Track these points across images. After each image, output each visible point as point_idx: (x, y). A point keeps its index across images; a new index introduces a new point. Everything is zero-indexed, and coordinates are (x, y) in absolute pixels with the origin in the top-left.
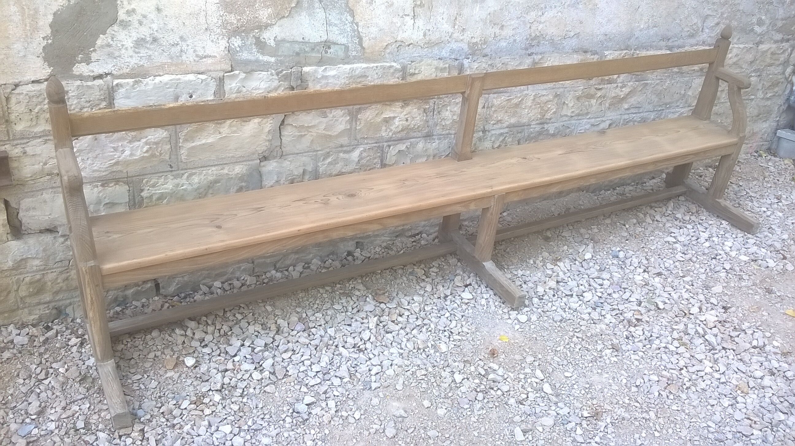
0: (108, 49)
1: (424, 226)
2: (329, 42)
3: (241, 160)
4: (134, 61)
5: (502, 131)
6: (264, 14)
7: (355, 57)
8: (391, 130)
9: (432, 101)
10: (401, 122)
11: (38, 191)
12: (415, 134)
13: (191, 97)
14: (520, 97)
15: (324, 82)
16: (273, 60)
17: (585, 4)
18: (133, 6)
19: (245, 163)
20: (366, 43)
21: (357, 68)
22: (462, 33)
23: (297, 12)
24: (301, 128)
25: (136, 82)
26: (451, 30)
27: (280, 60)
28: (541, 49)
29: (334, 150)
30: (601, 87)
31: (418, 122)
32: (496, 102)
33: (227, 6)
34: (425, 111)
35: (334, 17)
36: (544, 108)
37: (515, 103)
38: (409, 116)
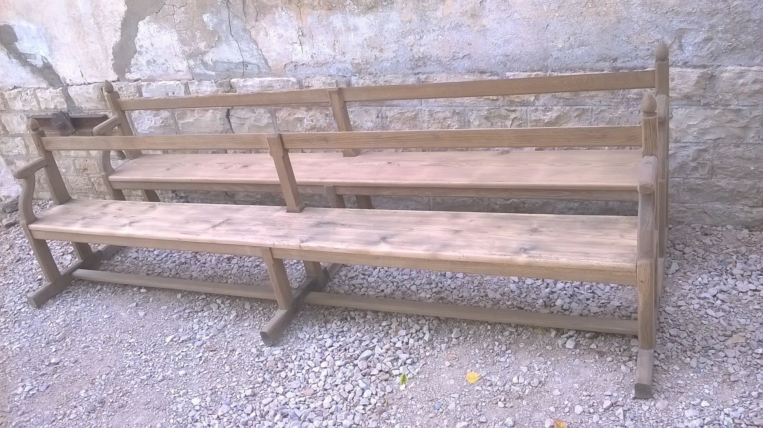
0: (137, 66)
2: (245, 62)
4: (148, 73)
6: (202, 46)
7: (265, 73)
8: (303, 128)
10: (308, 122)
13: (174, 94)
14: (412, 112)
15: (245, 89)
16: (214, 73)
17: (469, 26)
18: (141, 43)
20: (271, 63)
21: (265, 81)
22: (343, 56)
23: (219, 43)
24: (240, 118)
25: (148, 85)
26: (333, 54)
27: (218, 74)
28: (428, 69)
30: (512, 109)
31: (323, 123)
32: (390, 114)
33: (182, 41)
34: (327, 115)
35: (244, 46)
36: (444, 123)
37: (410, 117)
38: (313, 118)
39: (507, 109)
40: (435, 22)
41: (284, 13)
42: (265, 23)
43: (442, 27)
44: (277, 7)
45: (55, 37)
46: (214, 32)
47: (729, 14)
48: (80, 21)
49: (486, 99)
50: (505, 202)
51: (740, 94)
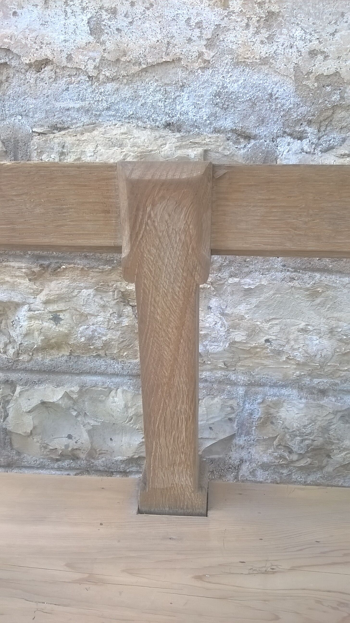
8: (11, 341)
10: (35, 324)
12: (100, 364)
31: (102, 330)
38: (61, 306)
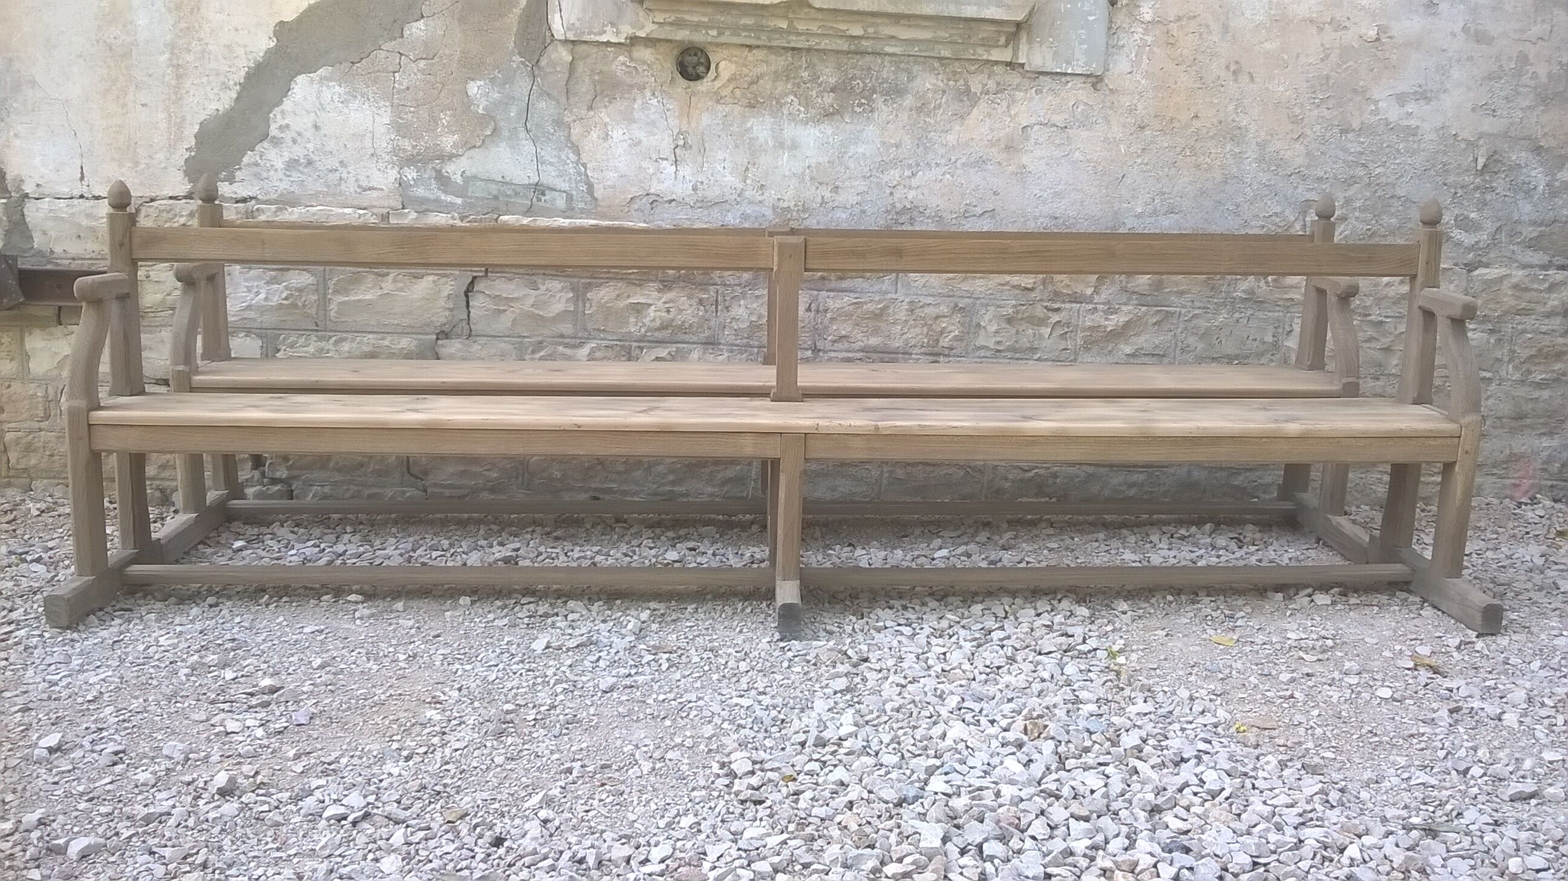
0: (255, 169)
1: (712, 495)
2: (542, 185)
3: (409, 330)
4: (284, 186)
5: (850, 355)
6: (448, 142)
7: (582, 211)
8: (644, 325)
9: (712, 287)
10: (658, 314)
11: (157, 326)
12: (687, 337)
14: (879, 302)
16: (459, 201)
17: (999, 163)
18: (286, 121)
19: (415, 336)
20: (600, 192)
22: (760, 192)
23: (493, 141)
24: (497, 298)
26: (740, 186)
27: (470, 203)
29: (550, 340)
31: (690, 318)
32: (834, 305)
33: (400, 128)
34: (701, 302)
35: (548, 153)
36: (934, 327)
37: (872, 312)
38: (671, 305)
39: (1046, 307)
40: (942, 151)
41: (654, 101)
42: (608, 115)
43: (953, 159)
44: (642, 88)
45: (33, 83)
46: (488, 117)
47: (1369, 184)
48: (126, 55)
49: (1014, 287)
50: (1022, 475)
51: (1383, 299)
